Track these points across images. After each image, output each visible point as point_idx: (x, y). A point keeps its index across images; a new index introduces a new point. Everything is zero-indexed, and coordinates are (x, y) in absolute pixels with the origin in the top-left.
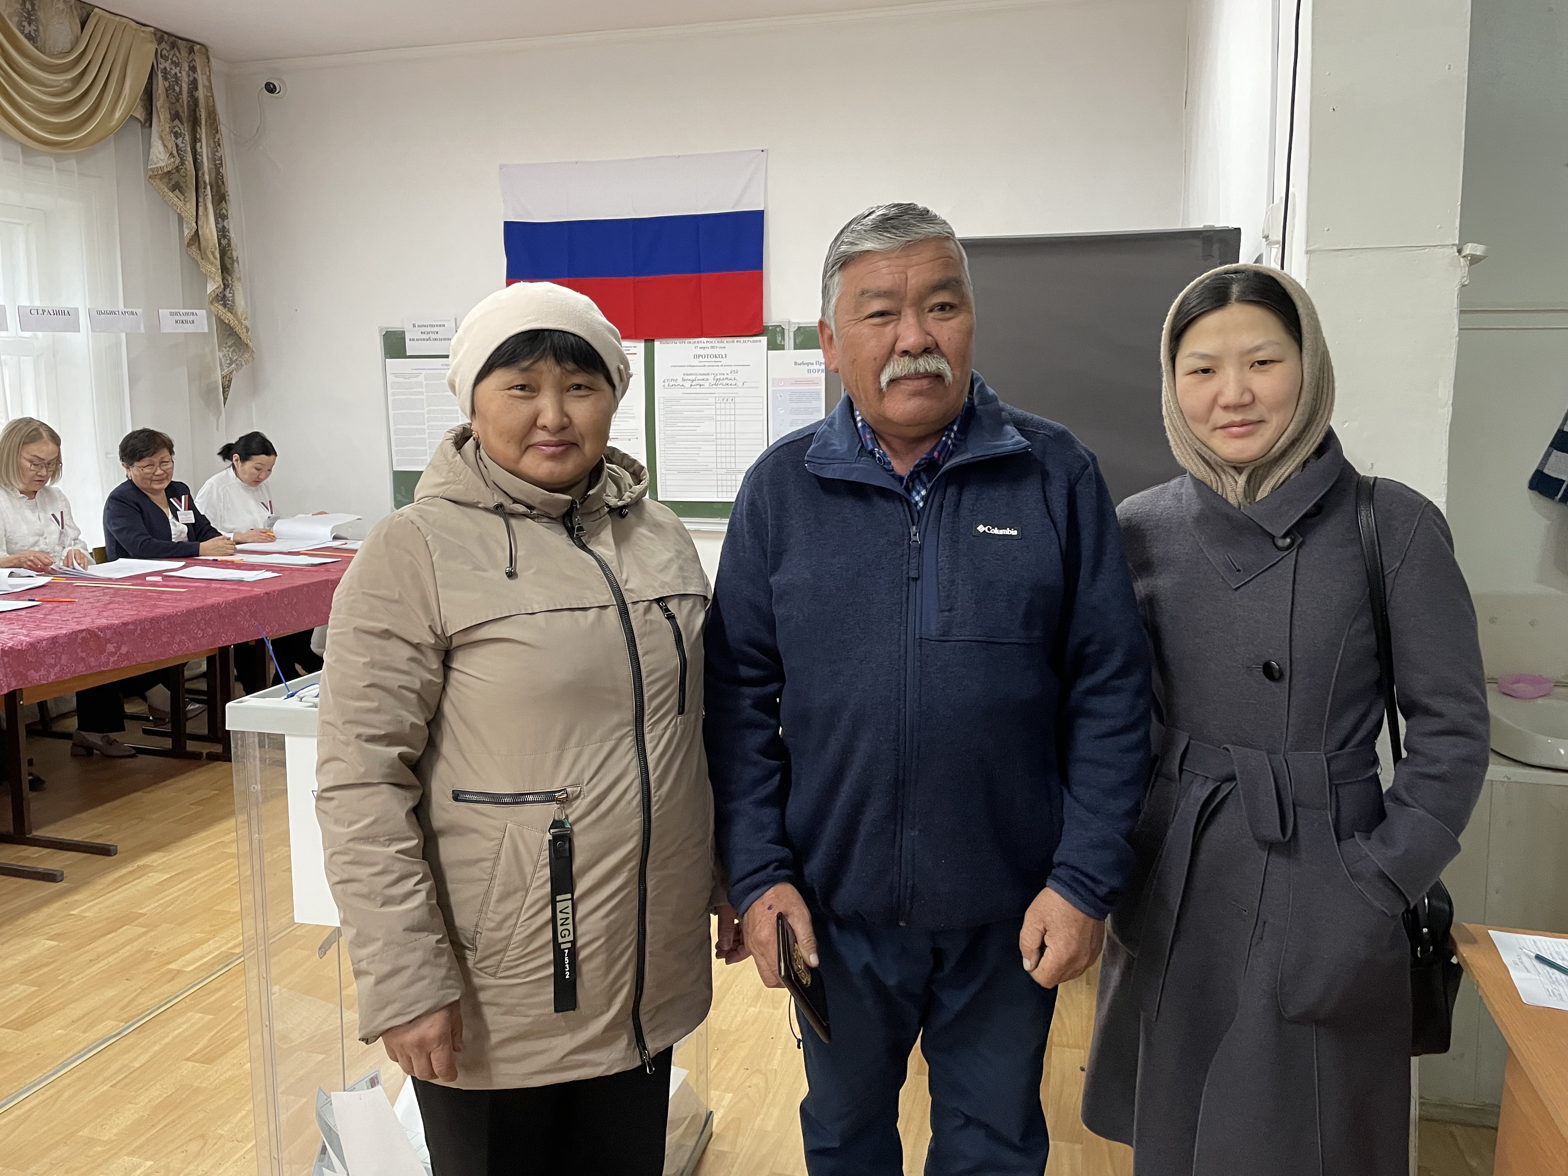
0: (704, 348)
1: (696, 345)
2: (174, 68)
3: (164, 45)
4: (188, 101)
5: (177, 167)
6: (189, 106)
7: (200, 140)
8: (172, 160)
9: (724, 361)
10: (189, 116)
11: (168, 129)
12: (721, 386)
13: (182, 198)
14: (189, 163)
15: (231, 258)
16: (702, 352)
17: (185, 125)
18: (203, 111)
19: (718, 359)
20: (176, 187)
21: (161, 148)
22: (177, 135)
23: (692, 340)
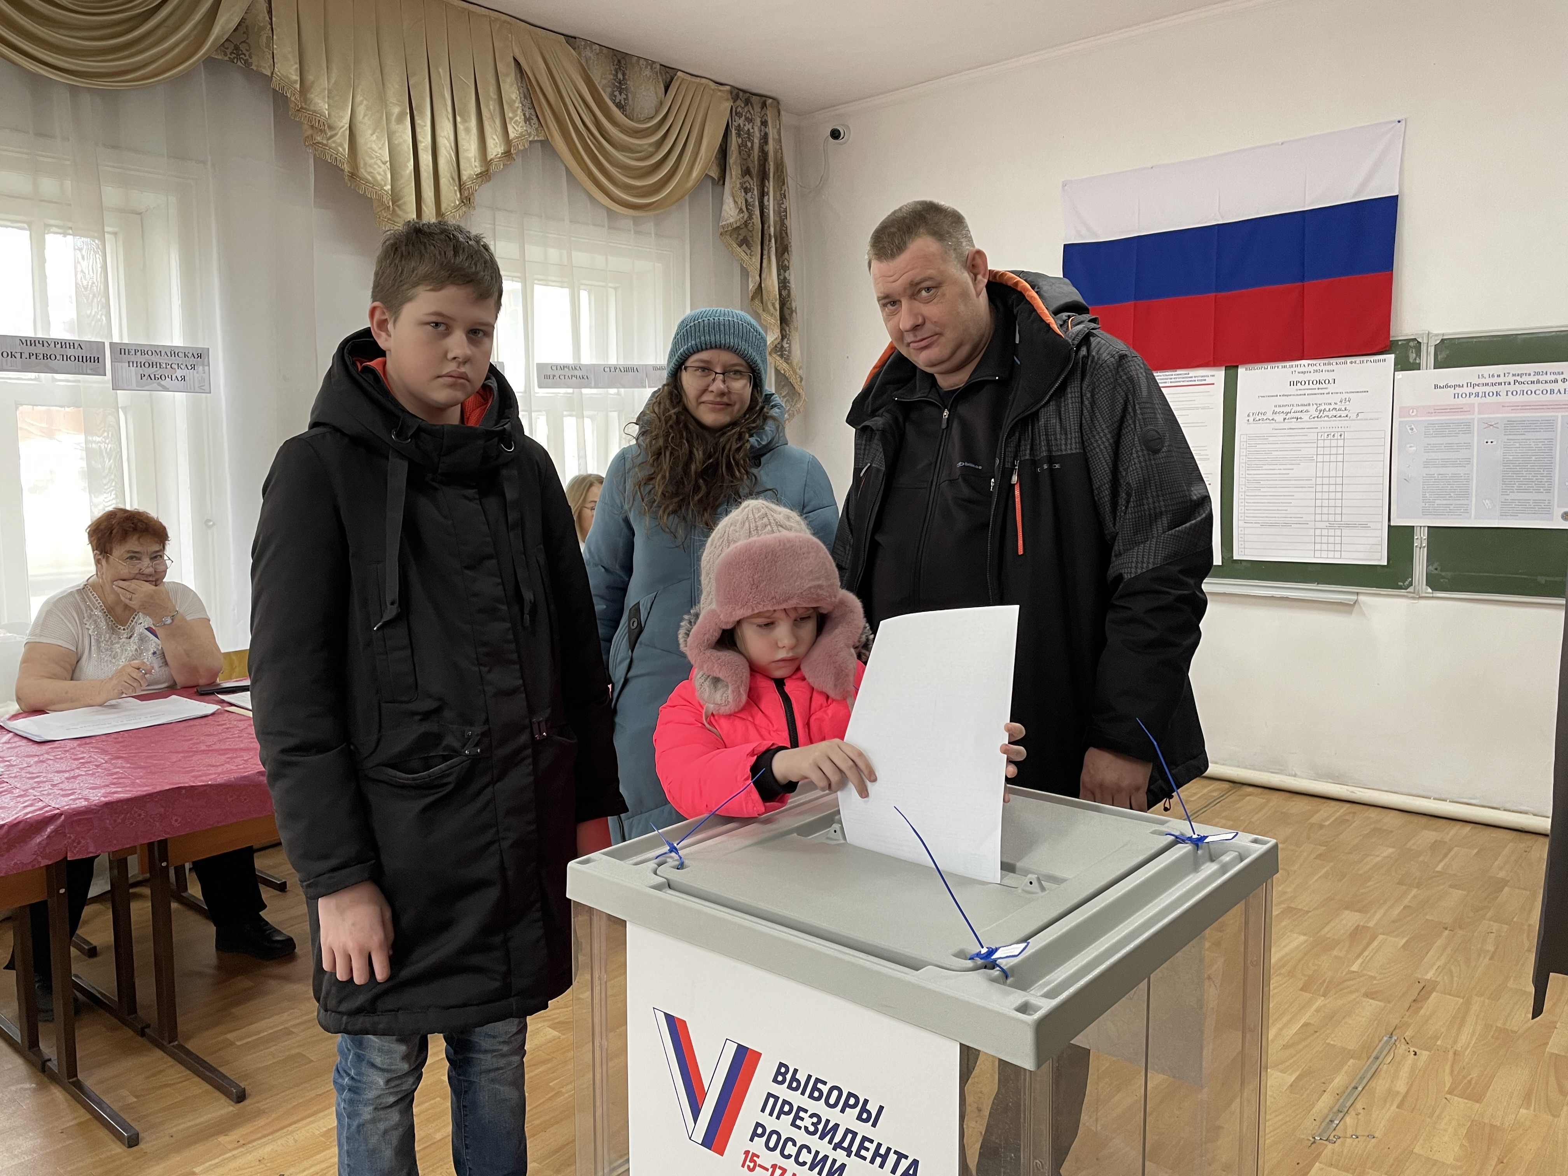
0: (1304, 373)
1: (1293, 369)
2: (747, 123)
3: (739, 102)
4: (759, 156)
5: (746, 222)
6: (759, 162)
7: (768, 194)
8: (742, 215)
9: (1331, 388)
10: (759, 171)
11: (738, 186)
12: (1326, 418)
13: (748, 252)
14: (757, 218)
15: (791, 309)
16: (1301, 378)
17: (755, 179)
18: (772, 164)
19: (1324, 386)
20: (744, 242)
21: (732, 205)
22: (746, 191)
23: (1288, 364)
